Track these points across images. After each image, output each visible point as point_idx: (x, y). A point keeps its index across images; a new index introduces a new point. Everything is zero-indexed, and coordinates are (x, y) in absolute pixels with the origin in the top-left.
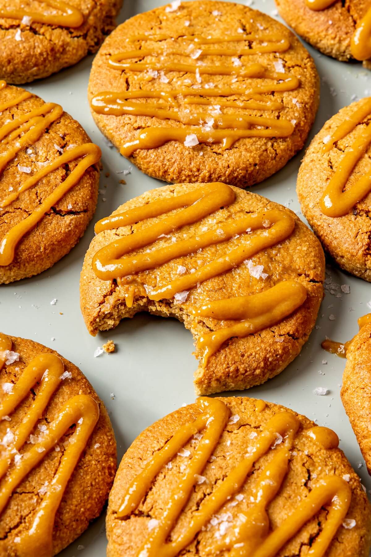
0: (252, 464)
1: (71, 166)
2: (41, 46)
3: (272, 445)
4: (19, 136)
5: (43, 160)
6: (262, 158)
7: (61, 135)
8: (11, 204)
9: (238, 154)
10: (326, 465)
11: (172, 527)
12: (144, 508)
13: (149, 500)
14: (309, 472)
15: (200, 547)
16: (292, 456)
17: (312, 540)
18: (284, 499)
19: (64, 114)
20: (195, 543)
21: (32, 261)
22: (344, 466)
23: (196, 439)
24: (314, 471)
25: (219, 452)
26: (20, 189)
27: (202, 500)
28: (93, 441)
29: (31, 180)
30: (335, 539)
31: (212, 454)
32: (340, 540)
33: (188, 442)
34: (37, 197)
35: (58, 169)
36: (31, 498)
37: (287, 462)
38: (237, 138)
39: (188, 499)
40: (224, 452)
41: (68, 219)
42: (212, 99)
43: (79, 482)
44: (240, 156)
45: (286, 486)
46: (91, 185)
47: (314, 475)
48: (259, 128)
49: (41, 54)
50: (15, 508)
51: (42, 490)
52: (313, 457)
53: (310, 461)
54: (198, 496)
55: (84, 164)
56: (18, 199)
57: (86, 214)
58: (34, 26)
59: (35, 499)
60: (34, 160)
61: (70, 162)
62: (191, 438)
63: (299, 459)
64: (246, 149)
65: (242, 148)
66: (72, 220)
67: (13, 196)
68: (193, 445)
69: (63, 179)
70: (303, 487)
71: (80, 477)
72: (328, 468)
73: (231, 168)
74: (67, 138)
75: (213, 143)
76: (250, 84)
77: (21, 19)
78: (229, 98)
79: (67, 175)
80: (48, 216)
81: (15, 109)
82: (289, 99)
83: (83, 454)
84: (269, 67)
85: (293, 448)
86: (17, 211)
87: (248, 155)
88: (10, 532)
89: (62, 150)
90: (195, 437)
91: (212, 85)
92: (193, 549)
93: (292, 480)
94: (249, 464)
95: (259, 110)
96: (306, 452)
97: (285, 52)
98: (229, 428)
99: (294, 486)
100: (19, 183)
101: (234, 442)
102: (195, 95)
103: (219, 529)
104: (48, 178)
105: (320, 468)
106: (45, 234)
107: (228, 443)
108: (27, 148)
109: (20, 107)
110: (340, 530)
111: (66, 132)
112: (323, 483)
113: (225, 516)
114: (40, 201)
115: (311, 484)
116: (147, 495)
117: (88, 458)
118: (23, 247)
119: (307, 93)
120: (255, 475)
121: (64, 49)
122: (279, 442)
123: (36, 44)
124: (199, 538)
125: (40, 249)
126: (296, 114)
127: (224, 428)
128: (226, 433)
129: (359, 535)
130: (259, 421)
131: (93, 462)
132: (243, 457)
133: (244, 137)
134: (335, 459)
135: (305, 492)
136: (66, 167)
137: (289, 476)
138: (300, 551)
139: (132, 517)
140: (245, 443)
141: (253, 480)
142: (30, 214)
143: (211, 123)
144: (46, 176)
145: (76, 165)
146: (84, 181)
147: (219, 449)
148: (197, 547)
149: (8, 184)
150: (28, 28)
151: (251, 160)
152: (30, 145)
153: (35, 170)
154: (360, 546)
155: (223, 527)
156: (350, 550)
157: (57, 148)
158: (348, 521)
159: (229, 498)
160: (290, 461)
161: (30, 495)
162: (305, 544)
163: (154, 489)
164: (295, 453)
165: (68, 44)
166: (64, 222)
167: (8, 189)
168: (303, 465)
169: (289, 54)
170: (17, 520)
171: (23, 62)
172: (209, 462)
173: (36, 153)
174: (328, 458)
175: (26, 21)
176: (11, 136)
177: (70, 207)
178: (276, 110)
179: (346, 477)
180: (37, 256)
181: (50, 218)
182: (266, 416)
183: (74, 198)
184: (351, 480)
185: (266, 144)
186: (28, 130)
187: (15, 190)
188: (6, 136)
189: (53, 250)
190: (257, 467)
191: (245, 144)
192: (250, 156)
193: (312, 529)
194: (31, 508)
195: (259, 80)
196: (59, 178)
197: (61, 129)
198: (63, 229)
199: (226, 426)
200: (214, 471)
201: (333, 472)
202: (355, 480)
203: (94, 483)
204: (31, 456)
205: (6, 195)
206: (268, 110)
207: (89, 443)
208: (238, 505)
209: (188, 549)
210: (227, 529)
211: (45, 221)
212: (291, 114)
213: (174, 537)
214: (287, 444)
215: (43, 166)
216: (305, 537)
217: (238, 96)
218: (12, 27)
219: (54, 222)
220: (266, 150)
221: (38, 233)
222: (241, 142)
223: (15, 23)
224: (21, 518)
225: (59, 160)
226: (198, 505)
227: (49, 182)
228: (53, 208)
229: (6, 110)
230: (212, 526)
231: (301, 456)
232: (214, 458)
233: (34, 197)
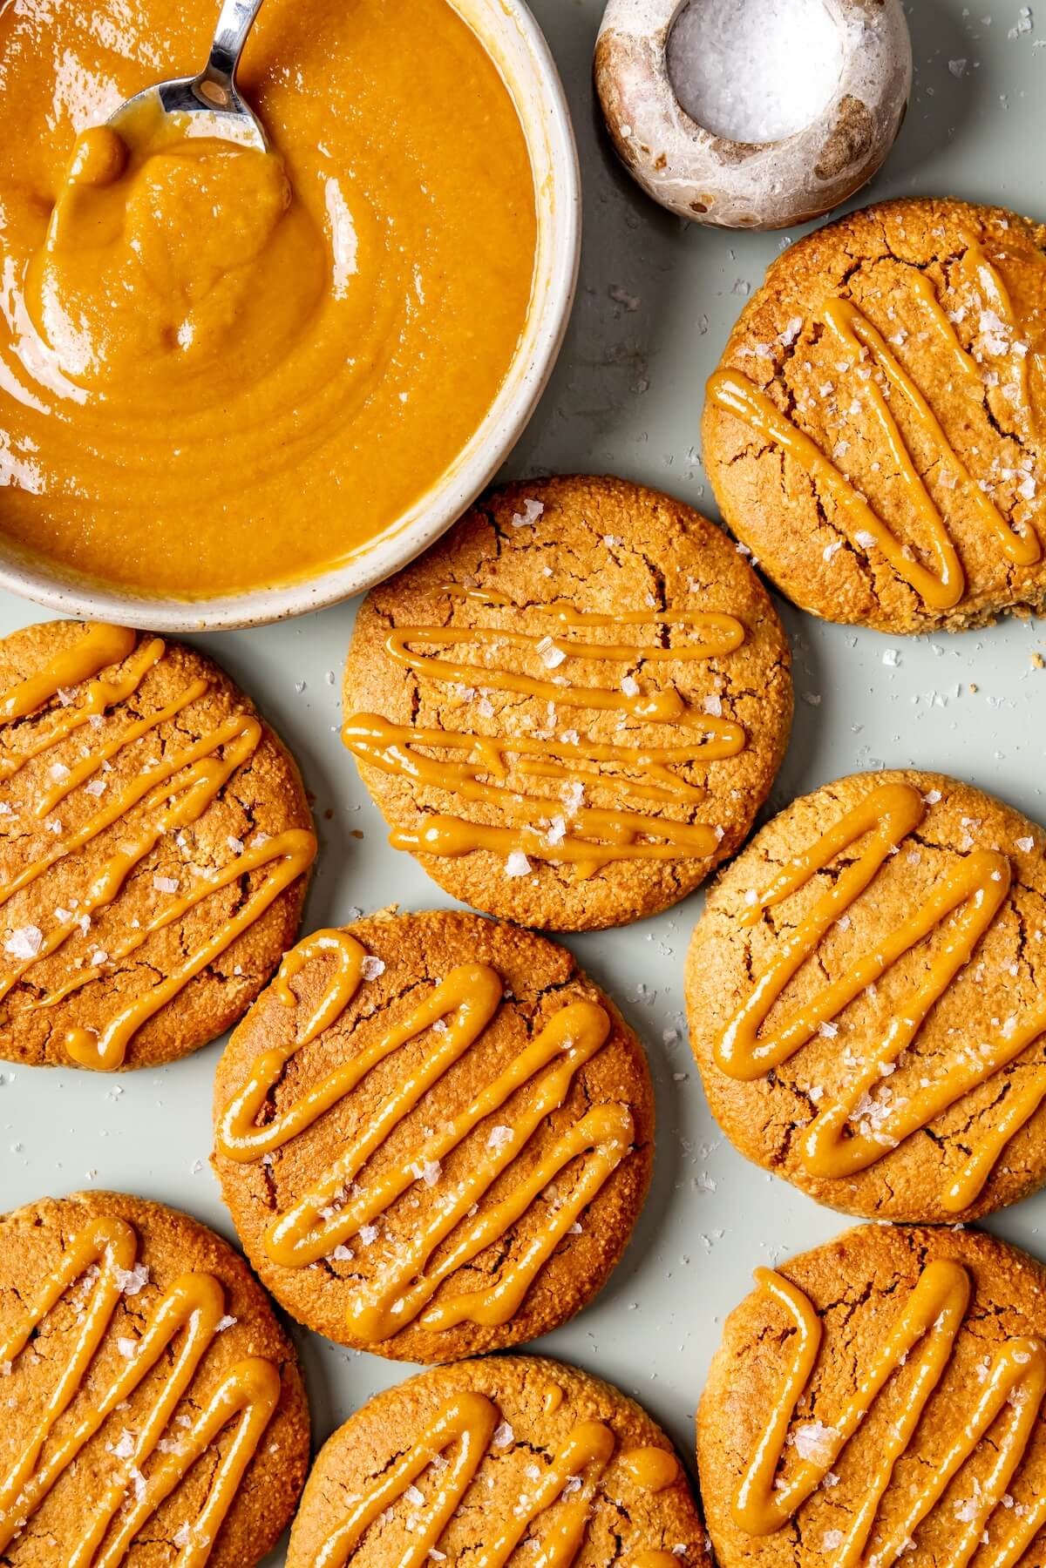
1: (253, 880)
3: (562, 1493)
4: (167, 802)
5: (203, 862)
7: (247, 806)
8: (133, 953)
9: (603, 893)
16: (594, 1514)
19: (261, 746)
23: (438, 1469)
25: (472, 1500)
26: (154, 924)
28: (269, 1441)
29: (176, 906)
31: (461, 1502)
33: (422, 1473)
34: (182, 943)
35: (227, 886)
37: (584, 1526)
38: (605, 860)
40: (482, 1499)
41: (233, 988)
42: (571, 765)
44: (607, 896)
48: (652, 839)
55: (281, 876)
56: (146, 942)
60: (188, 859)
61: (254, 871)
64: (620, 884)
65: (614, 881)
66: (239, 991)
67: (136, 939)
68: (432, 1478)
69: (236, 910)
73: (588, 915)
74: (256, 814)
75: (561, 864)
76: (650, 738)
79: (244, 900)
80: (195, 983)
81: (168, 730)
82: (719, 778)
83: (250, 1465)
84: (693, 695)
85: (598, 1496)
87: (624, 895)
89: (241, 845)
90: (436, 1464)
91: (575, 735)
95: (657, 800)
96: (619, 1503)
97: (731, 655)
98: (493, 1452)
100: (153, 911)
101: (500, 1479)
104: (207, 906)
106: (186, 1017)
107: (491, 1483)
108: (177, 832)
109: (180, 722)
111: (258, 798)
114: (186, 952)
117: (258, 1472)
119: (758, 762)
122: (574, 1488)
126: (728, 813)
128: (488, 1462)
131: (267, 1479)
132: (512, 1511)
133: (619, 860)
134: (666, 1510)
136: (243, 881)
140: (520, 1483)
142: (163, 979)
143: (560, 825)
144: (204, 900)
145: (265, 878)
146: (274, 913)
147: (474, 1493)
149: (132, 910)
151: (627, 905)
152: (186, 827)
153: (186, 885)
157: (233, 840)
167: (131, 921)
169: (740, 661)
172: (455, 1515)
173: (193, 844)
174: (654, 1510)
176: (153, 801)
177: (239, 968)
178: (690, 803)
181: (201, 987)
183: (250, 950)
185: (660, 871)
186: (187, 788)
187: (143, 925)
188: (141, 799)
191: (620, 873)
192: (627, 899)
196: (228, 906)
197: (248, 789)
198: (221, 1008)
205: (124, 934)
206: (675, 801)
211: (189, 990)
212: (719, 811)
214: (589, 1490)
215: (203, 877)
217: (621, 764)
220: (659, 883)
221: (173, 1015)
222: (612, 867)
225: (234, 868)
227: (207, 913)
228: (208, 967)
229: (153, 729)
231: (609, 1511)
232: (462, 1508)
233: (176, 943)
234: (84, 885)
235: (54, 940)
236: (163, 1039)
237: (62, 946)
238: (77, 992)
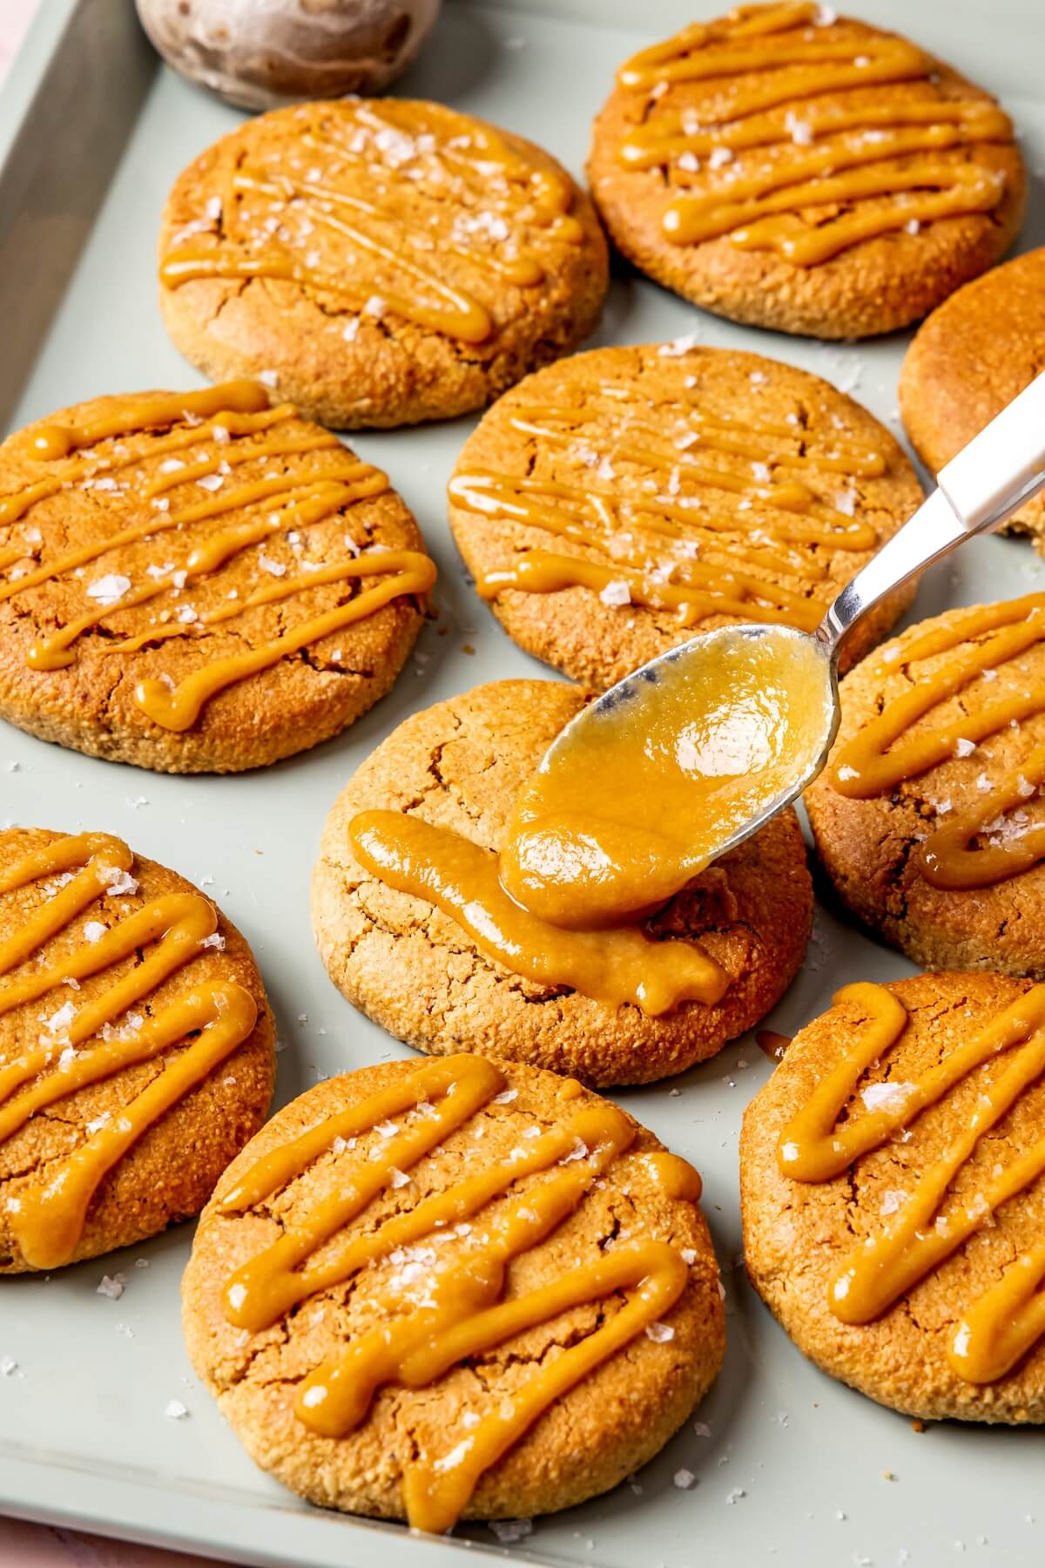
0: (511, 1178)
1: (364, 584)
2: (389, 361)
3: (562, 1158)
4: (284, 506)
5: (315, 559)
7: (367, 524)
8: (225, 620)
10: (657, 1224)
11: (313, 1249)
12: (273, 1205)
13: (289, 1194)
14: (617, 1225)
15: (354, 1296)
16: (594, 1188)
17: (574, 1340)
18: (547, 1256)
19: (388, 492)
20: (348, 1285)
21: (232, 737)
22: (695, 1237)
23: (420, 1112)
24: (628, 1225)
25: (454, 1144)
26: (251, 600)
27: (388, 1216)
28: (225, 1072)
29: (279, 588)
30: (620, 1352)
31: (440, 1143)
32: (630, 1356)
33: (400, 1111)
34: (279, 622)
35: (337, 581)
36: (69, 1133)
37: (579, 1194)
38: (710, 610)
39: (362, 1208)
40: (465, 1147)
41: (326, 678)
42: (687, 529)
43: (170, 1133)
45: (561, 1236)
46: (395, 630)
47: (624, 1233)
48: (763, 603)
50: (32, 1141)
51: (93, 1127)
52: (636, 1203)
53: (627, 1207)
54: (386, 1207)
55: (394, 586)
56: (240, 614)
57: (367, 681)
58: (386, 322)
59: (76, 1135)
60: (297, 555)
61: (367, 575)
62: (411, 1107)
63: (606, 1196)
66: (332, 682)
67: (232, 608)
68: (410, 1121)
69: (341, 603)
70: (594, 1246)
71: (175, 1124)
72: (659, 1229)
74: (376, 534)
75: (660, 610)
76: (775, 519)
77: (365, 302)
78: (721, 536)
79: (352, 596)
80: (287, 663)
81: (295, 459)
82: (843, 565)
83: (196, 1087)
84: (825, 496)
85: (602, 1175)
86: (230, 637)
88: (8, 1180)
89: (357, 551)
90: (419, 1107)
91: (695, 502)
92: (339, 1294)
93: (577, 1228)
94: (504, 1177)
95: (775, 570)
96: (626, 1191)
97: (869, 478)
98: (490, 1110)
99: (576, 1240)
100: (253, 589)
101: (491, 1133)
102: (655, 513)
103: (401, 1273)
104: (312, 595)
105: (641, 1224)
106: (271, 692)
108: (291, 530)
109: (306, 458)
110: (636, 1339)
111: (380, 522)
112: (635, 1246)
113: (421, 1252)
114: (282, 631)
115: (611, 1245)
116: (289, 1182)
117: (203, 1096)
118: (218, 705)
120: (507, 1202)
121: (435, 379)
122: (578, 1156)
123: (382, 356)
124: (358, 1279)
125: (252, 718)
127: (481, 1106)
128: (481, 1118)
129: (674, 1360)
130: (556, 1114)
131: (212, 1108)
132: (497, 1163)
133: (725, 614)
134: (680, 1219)
135: (596, 1254)
136: (355, 582)
137: (574, 1220)
138: (544, 1353)
139: (247, 1215)
140: (512, 1141)
141: (501, 1209)
142: (252, 650)
143: (667, 570)
144: (309, 588)
145: (378, 584)
146: (383, 618)
147: (458, 1138)
148: (348, 1293)
149: (231, 585)
150: (375, 322)
152: (299, 527)
153: (292, 574)
154: (668, 1380)
155: (410, 1271)
156: (644, 1381)
157: (350, 544)
158: (661, 1327)
159: (439, 1223)
160: (586, 1194)
161: (68, 1127)
162: (558, 1344)
163: (306, 1178)
164: (602, 1185)
165: (446, 371)
166: (315, 682)
167: (227, 592)
168: (611, 1209)
169: (878, 485)
170: (28, 1162)
172: (427, 1155)
173: (305, 544)
174: (666, 1213)
175: (373, 306)
176: (268, 502)
177: (337, 656)
178: (810, 578)
179: (689, 1255)
180: (243, 730)
181: (292, 667)
182: (573, 1109)
183: (351, 644)
184: (697, 1263)
186: (305, 499)
187: (241, 598)
188: (257, 501)
189: (277, 728)
190: (518, 1187)
193: (582, 1319)
194: (62, 1151)
195: (794, 517)
196: (335, 598)
197: (369, 516)
198: (310, 694)
199: (486, 1104)
200: (431, 1173)
201: (666, 1238)
202: (707, 1268)
203: (198, 1145)
204: (93, 1059)
205: (218, 603)
206: (793, 575)
207: (215, 1071)
208: (454, 1242)
209: (329, 1292)
210: (416, 1277)
211: (279, 668)
213: (312, 1264)
214: (594, 1164)
215: (310, 568)
216: (562, 1329)
217: (742, 535)
218: (344, 312)
219: (298, 676)
221: (257, 688)
222: (716, 619)
223: (352, 306)
224: (37, 1162)
225: (346, 565)
226: (378, 1223)
227: (311, 601)
228: (303, 651)
229: (277, 455)
230: (391, 1265)
231: (612, 1193)
232: (440, 1150)
233: (273, 621)
234: (185, 556)
235: (141, 591)
236: (242, 712)
237: (149, 600)
238: (155, 644)
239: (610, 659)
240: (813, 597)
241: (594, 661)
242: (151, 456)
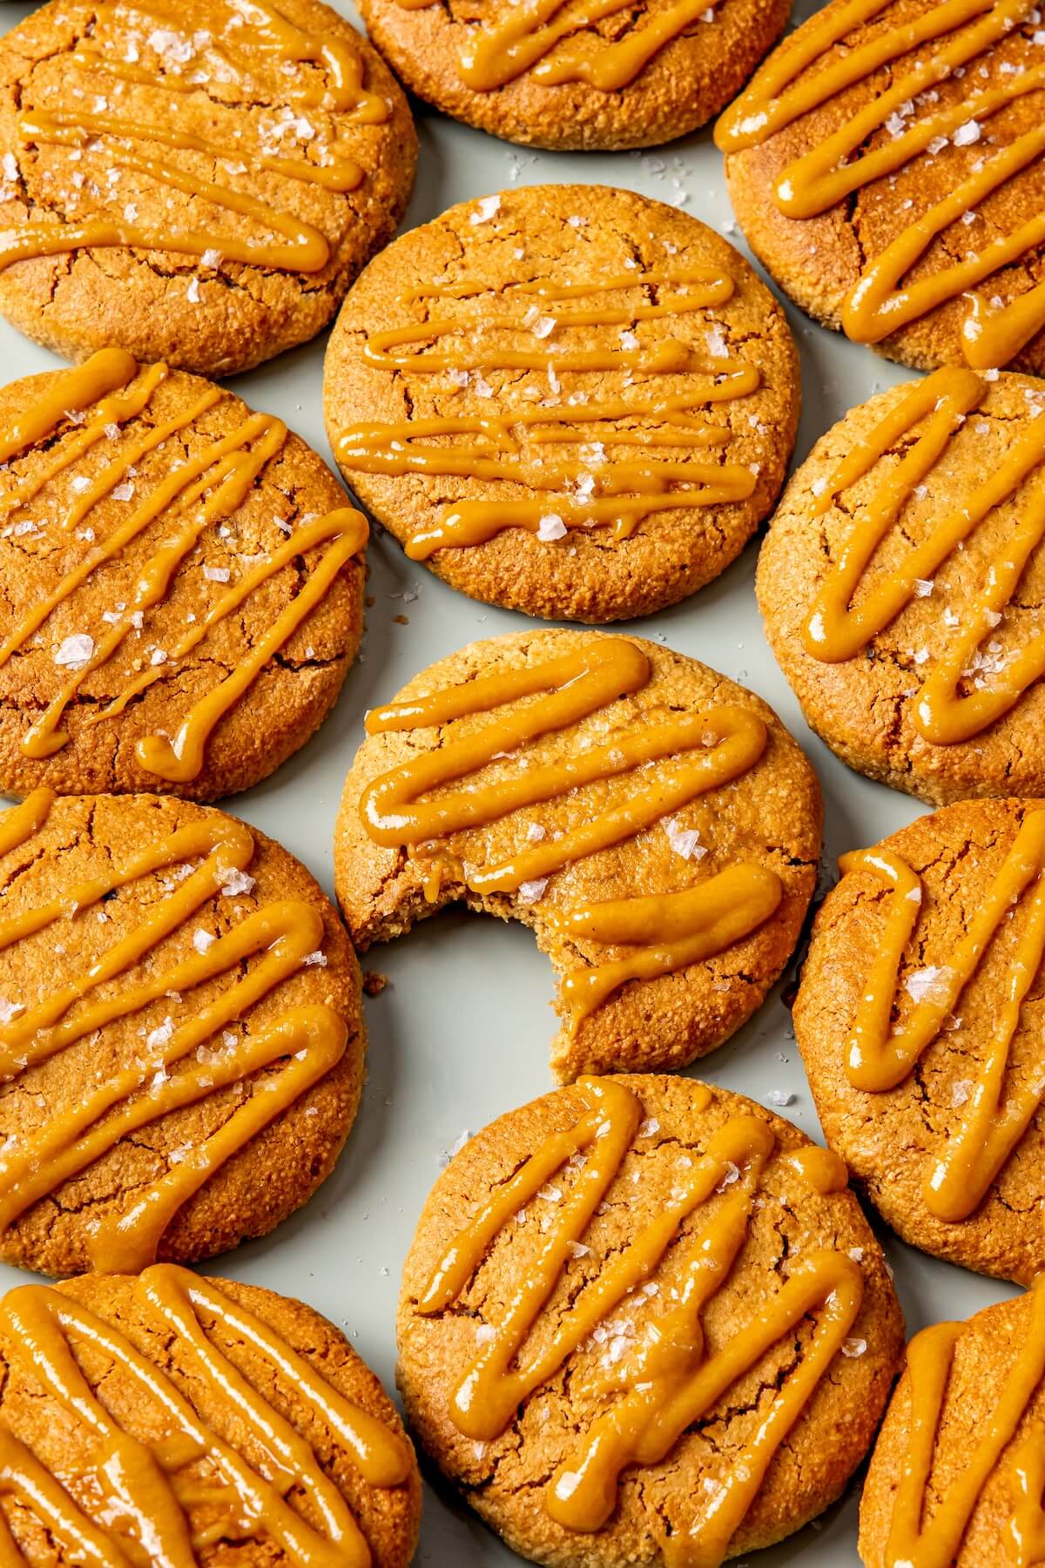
0: (677, 1224)
1: (309, 561)
2: (239, 314)
3: (718, 1185)
4: (202, 497)
5: (252, 550)
6: (696, 551)
7: (286, 492)
8: (192, 651)
9: (646, 549)
10: (820, 1227)
11: (520, 1342)
12: (470, 1300)
13: (479, 1284)
14: (785, 1241)
15: (572, 1384)
16: (756, 1209)
17: (783, 1379)
18: (734, 1295)
19: (290, 438)
20: (563, 1375)
21: (240, 766)
22: (855, 1228)
23: (574, 1165)
24: (795, 1238)
25: (615, 1195)
26: (209, 617)
27: (579, 1289)
29: (231, 597)
30: (824, 1378)
31: (603, 1198)
32: (834, 1378)
33: (557, 1171)
34: (244, 633)
35: (282, 569)
37: (744, 1221)
38: (642, 515)
39: (554, 1288)
40: (627, 1196)
41: (307, 676)
42: (585, 428)
44: (652, 552)
45: (741, 1271)
46: (351, 601)
47: (795, 1248)
48: (686, 486)
49: (240, 332)
50: (116, 1167)
52: (796, 1211)
53: (789, 1219)
54: (574, 1281)
55: (335, 556)
56: (205, 638)
57: (342, 662)
58: (225, 271)
60: (234, 550)
61: (307, 552)
62: (565, 1162)
63: (768, 1213)
64: (662, 537)
65: (655, 535)
66: (314, 679)
67: (195, 634)
68: (568, 1178)
69: (295, 593)
70: (771, 1273)
72: (823, 1233)
73: (635, 578)
74: (298, 498)
75: (596, 528)
76: (661, 388)
77: (200, 254)
78: (620, 424)
79: (302, 582)
80: (266, 674)
81: (188, 435)
82: (742, 416)
84: (697, 345)
85: (758, 1192)
86: (205, 665)
87: (668, 547)
88: (89, 1205)
89: (289, 528)
90: (572, 1160)
91: (582, 397)
92: (558, 1387)
93: (752, 1258)
94: (670, 1222)
96: (783, 1201)
97: (724, 304)
98: (637, 1147)
99: (754, 1271)
100: (207, 604)
101: (646, 1175)
102: (549, 423)
103: (609, 1351)
104: (264, 592)
105: (806, 1234)
106: (261, 711)
107: (636, 1177)
108: (219, 524)
109: (199, 427)
110: (835, 1360)
111: (297, 485)
112: (810, 1266)
113: (620, 1324)
114: (249, 642)
115: (787, 1267)
116: (476, 1273)
118: (219, 742)
120: (682, 1245)
121: (287, 319)
122: (732, 1179)
123: (231, 310)
124: (570, 1366)
125: (253, 743)
126: (759, 450)
127: (629, 1146)
128: (631, 1157)
129: (872, 1368)
130: (698, 1133)
132: (661, 1206)
133: (657, 511)
134: (837, 1215)
135: (776, 1282)
136: (298, 563)
137: (748, 1250)
138: (758, 1399)
139: (447, 1314)
140: (667, 1178)
141: (678, 1255)
142: (230, 672)
143: (587, 486)
144: (260, 586)
145: (320, 558)
146: (337, 593)
147: (617, 1189)
148: (565, 1383)
149: (185, 606)
150: (214, 274)
151: (674, 559)
152: (226, 518)
153: (237, 574)
155: (616, 1347)
156: (852, 1399)
157: (280, 523)
158: (853, 1341)
159: (630, 1290)
160: (751, 1218)
162: (769, 1387)
163: (490, 1263)
164: (761, 1202)
165: (296, 307)
166: (298, 684)
167: (185, 617)
168: (776, 1227)
169: (734, 309)
171: (202, 349)
172: (596, 1214)
173: (237, 535)
174: (823, 1212)
175: (209, 259)
176: (186, 499)
177: (310, 653)
179: (856, 1253)
180: (248, 758)
181: (272, 677)
182: (711, 1122)
183: (318, 633)
184: (864, 1257)
185: (701, 520)
186: (219, 483)
187: (200, 619)
188: (175, 498)
189: (278, 743)
190: (687, 1229)
191: (660, 526)
192: (673, 551)
193: (784, 1356)
195: (678, 379)
196: (287, 589)
197: (285, 477)
198: (298, 700)
199: (632, 1141)
200: (605, 1233)
201: (831, 1241)
202: (873, 1257)
205: (181, 632)
206: (702, 445)
208: (646, 1305)
209: (547, 1384)
210: (624, 1353)
211: (261, 683)
212: (749, 450)
213: (524, 1359)
214: (748, 1185)
215: (254, 565)
216: (769, 1371)
217: (638, 418)
218: (180, 270)
219: (279, 685)
220: (703, 534)
221: (247, 710)
222: (651, 521)
223: (187, 262)
225: (287, 550)
226: (572, 1300)
227: (266, 599)
228: (277, 656)
229: (172, 435)
231: (773, 1209)
232: (605, 1206)
233: (238, 633)
234: (129, 588)
235: (106, 644)
237: (116, 651)
238: (139, 698)
239: (567, 594)
240: (727, 462)
241: (550, 599)
242: (54, 476)
